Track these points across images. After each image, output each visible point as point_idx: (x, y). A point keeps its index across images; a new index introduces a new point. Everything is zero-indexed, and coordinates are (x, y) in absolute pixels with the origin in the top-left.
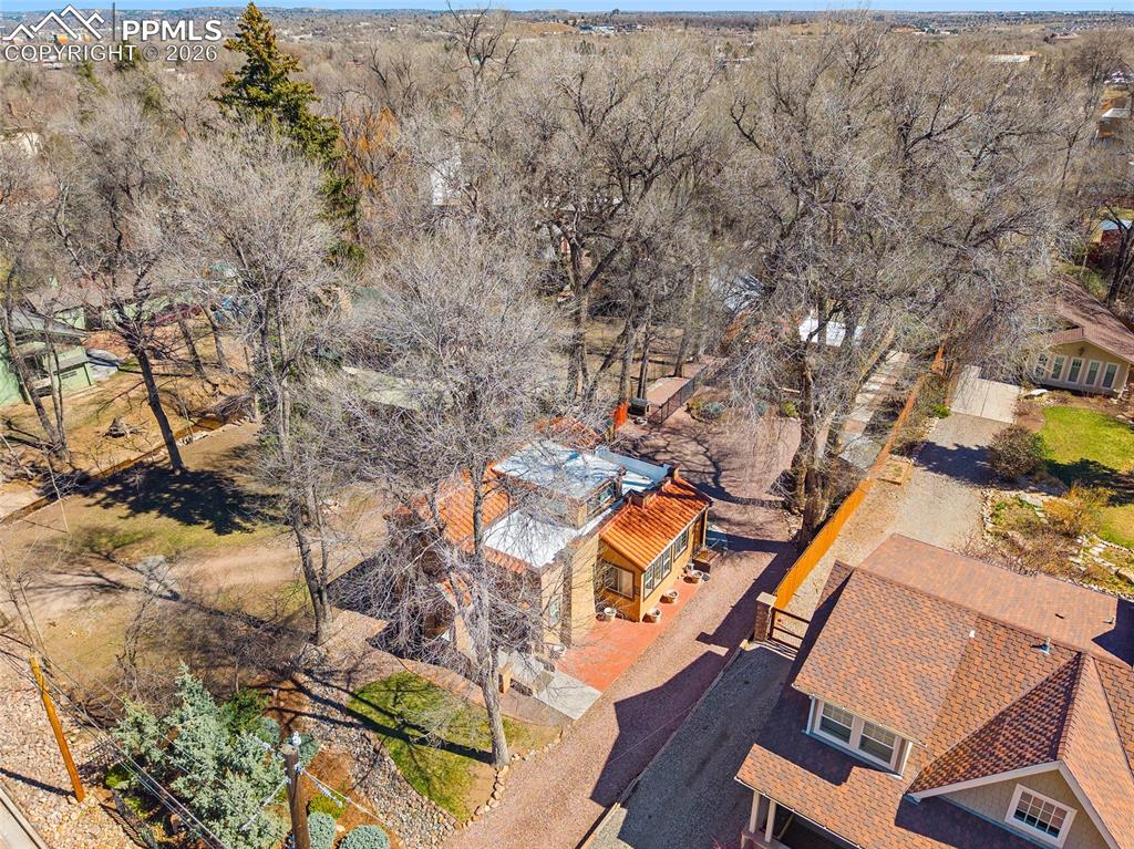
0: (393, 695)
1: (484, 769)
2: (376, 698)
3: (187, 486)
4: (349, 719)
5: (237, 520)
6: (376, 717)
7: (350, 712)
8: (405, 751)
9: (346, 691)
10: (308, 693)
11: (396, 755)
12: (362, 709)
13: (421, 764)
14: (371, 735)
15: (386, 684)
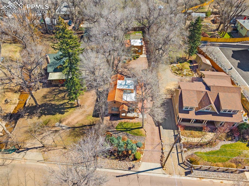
0: (121, 126)
1: (142, 129)
2: (119, 127)
3: (43, 108)
4: (119, 132)
5: (63, 110)
6: (122, 130)
7: (118, 131)
8: (130, 132)
9: (114, 128)
10: (109, 131)
11: (130, 133)
12: (119, 130)
13: (134, 132)
14: (124, 132)
15: (119, 125)
